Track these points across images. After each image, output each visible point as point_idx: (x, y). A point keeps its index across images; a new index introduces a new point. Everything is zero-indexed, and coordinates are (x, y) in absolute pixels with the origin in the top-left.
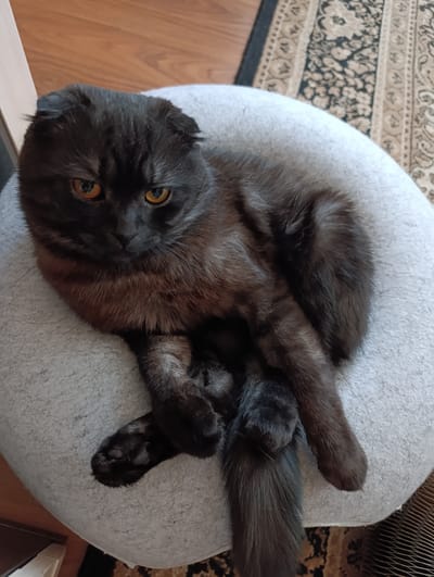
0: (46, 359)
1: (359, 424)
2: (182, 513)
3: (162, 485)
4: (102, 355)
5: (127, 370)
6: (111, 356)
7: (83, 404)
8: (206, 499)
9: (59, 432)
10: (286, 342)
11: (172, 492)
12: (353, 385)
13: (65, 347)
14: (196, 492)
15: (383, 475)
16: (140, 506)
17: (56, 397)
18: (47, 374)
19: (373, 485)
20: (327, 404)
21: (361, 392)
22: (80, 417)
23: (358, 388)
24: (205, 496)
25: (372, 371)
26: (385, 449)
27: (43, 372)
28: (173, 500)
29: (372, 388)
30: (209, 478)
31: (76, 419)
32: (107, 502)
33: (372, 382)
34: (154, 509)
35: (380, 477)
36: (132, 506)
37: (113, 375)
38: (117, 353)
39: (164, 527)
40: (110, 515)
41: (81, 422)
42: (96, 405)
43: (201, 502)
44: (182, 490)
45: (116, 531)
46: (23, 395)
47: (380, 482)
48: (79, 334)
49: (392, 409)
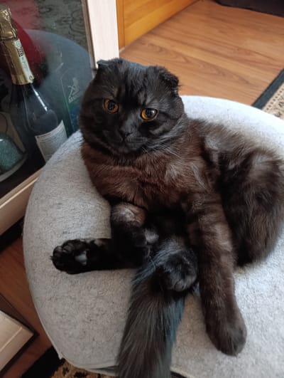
0: (64, 198)
1: (245, 308)
2: (97, 315)
3: (92, 290)
4: (93, 206)
5: (103, 218)
6: (98, 208)
7: (70, 226)
8: (116, 312)
9: (52, 237)
10: (204, 229)
11: (97, 297)
12: (250, 280)
13: (77, 195)
14: (111, 304)
15: (257, 359)
16: (75, 299)
17: (59, 218)
18: (61, 206)
19: (247, 365)
20: (219, 275)
21: (254, 286)
22: (66, 232)
23: (253, 283)
24: (116, 310)
25: (268, 275)
26: (263, 338)
27: (60, 204)
28: (95, 303)
29: (265, 288)
30: (122, 298)
31: (64, 233)
32: (58, 288)
33: (266, 283)
34: (82, 304)
35: (254, 361)
36: (71, 298)
37: (94, 218)
38: (102, 209)
39: (84, 321)
40: (57, 299)
41: (65, 235)
42: (77, 229)
43: (112, 313)
44: (103, 299)
45: (57, 313)
46: (45, 213)
47: (253, 365)
48: (87, 192)
49: (278, 309)
